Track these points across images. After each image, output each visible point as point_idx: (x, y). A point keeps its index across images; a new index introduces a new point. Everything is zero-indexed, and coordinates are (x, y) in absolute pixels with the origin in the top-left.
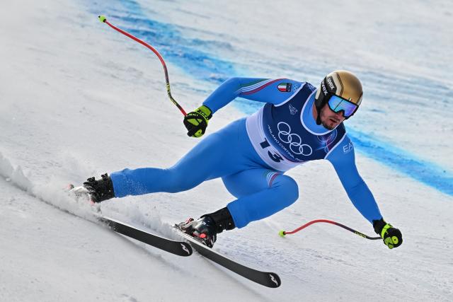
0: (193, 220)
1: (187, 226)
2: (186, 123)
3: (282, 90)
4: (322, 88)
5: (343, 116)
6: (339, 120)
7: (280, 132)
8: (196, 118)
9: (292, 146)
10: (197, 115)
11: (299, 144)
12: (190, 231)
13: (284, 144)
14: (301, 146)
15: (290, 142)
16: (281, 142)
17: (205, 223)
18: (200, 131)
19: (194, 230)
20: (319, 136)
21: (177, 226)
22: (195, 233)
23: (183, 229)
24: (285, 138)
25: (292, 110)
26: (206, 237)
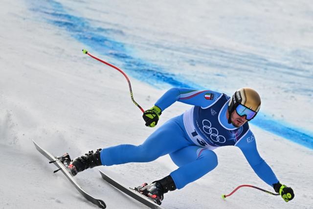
0: (147, 184)
1: (143, 189)
2: (145, 117)
3: (207, 98)
4: (233, 98)
5: (246, 118)
6: (243, 122)
7: (204, 126)
8: (151, 113)
9: (212, 136)
10: (152, 112)
11: (217, 135)
12: (145, 192)
13: (206, 134)
14: (218, 137)
15: (210, 133)
16: (204, 133)
17: (155, 187)
18: (154, 123)
19: (149, 192)
20: (230, 131)
21: (136, 189)
22: (149, 194)
23: (140, 191)
24: (207, 130)
25: (213, 112)
26: (156, 197)
